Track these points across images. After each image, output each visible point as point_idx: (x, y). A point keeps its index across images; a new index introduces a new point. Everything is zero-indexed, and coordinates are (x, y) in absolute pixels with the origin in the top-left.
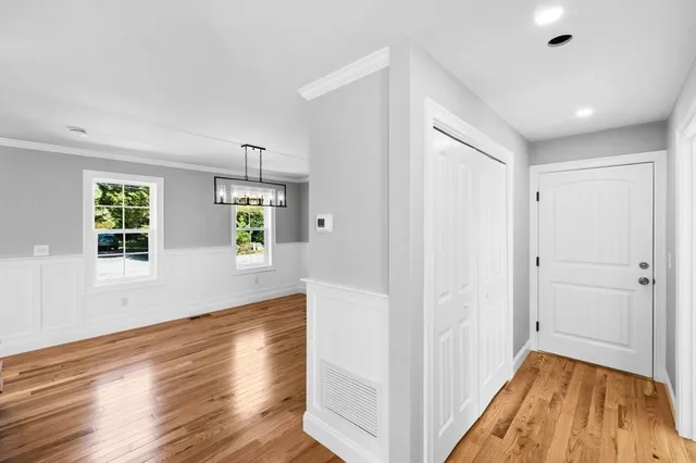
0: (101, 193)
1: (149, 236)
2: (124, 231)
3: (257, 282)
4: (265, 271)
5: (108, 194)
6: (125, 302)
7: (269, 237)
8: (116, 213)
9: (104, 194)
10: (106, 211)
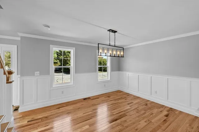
0: (57, 56)
1: (70, 69)
2: (63, 67)
3: (105, 86)
4: (108, 82)
5: (59, 56)
6: (63, 92)
7: (109, 69)
8: (61, 61)
9: (58, 56)
10: (58, 61)
